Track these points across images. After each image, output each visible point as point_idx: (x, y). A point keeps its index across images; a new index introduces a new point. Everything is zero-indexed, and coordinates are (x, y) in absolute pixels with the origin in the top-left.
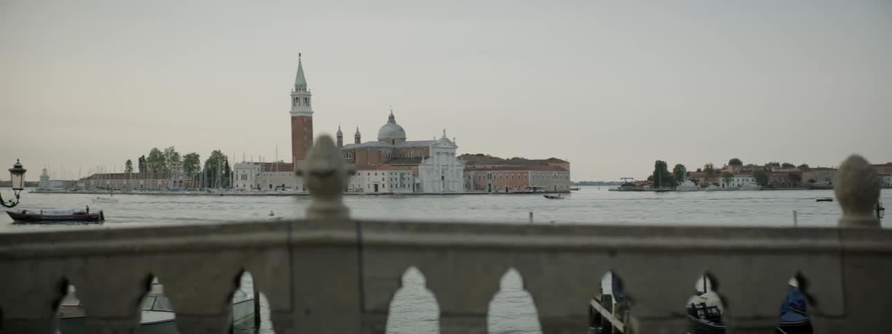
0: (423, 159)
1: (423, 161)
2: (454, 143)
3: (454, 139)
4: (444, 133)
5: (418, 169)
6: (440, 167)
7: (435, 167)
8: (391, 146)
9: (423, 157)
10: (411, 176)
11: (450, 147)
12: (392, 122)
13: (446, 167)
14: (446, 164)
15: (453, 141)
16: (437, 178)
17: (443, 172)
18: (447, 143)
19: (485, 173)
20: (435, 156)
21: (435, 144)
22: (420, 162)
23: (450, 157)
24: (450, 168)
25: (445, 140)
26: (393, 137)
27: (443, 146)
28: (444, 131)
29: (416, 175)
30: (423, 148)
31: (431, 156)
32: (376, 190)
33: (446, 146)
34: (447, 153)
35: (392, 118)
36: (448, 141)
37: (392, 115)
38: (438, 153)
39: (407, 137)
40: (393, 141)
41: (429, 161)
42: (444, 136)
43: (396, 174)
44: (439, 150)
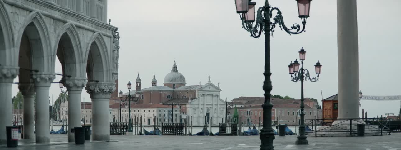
0: (190, 100)
1: (190, 101)
2: (219, 87)
3: (219, 83)
4: (209, 79)
5: (186, 107)
6: (205, 106)
7: (201, 107)
8: (172, 89)
9: (190, 98)
10: (178, 113)
11: (215, 90)
12: (174, 71)
13: (211, 106)
14: (211, 103)
15: (217, 85)
16: (201, 115)
17: (208, 110)
18: (211, 87)
19: (246, 110)
20: (201, 98)
21: (201, 88)
22: (188, 102)
23: (215, 98)
24: (214, 107)
25: (210, 85)
26: (174, 83)
27: (208, 89)
28: (209, 77)
29: (183, 112)
30: (192, 91)
31: (197, 97)
32: (149, 123)
33: (210, 90)
34: (212, 95)
35: (175, 69)
36: (212, 85)
37: (175, 65)
38: (203, 95)
39: (186, 82)
40: (174, 85)
41: (195, 102)
42: (209, 81)
43: (165, 111)
44: (204, 93)
